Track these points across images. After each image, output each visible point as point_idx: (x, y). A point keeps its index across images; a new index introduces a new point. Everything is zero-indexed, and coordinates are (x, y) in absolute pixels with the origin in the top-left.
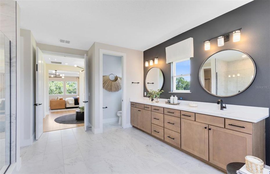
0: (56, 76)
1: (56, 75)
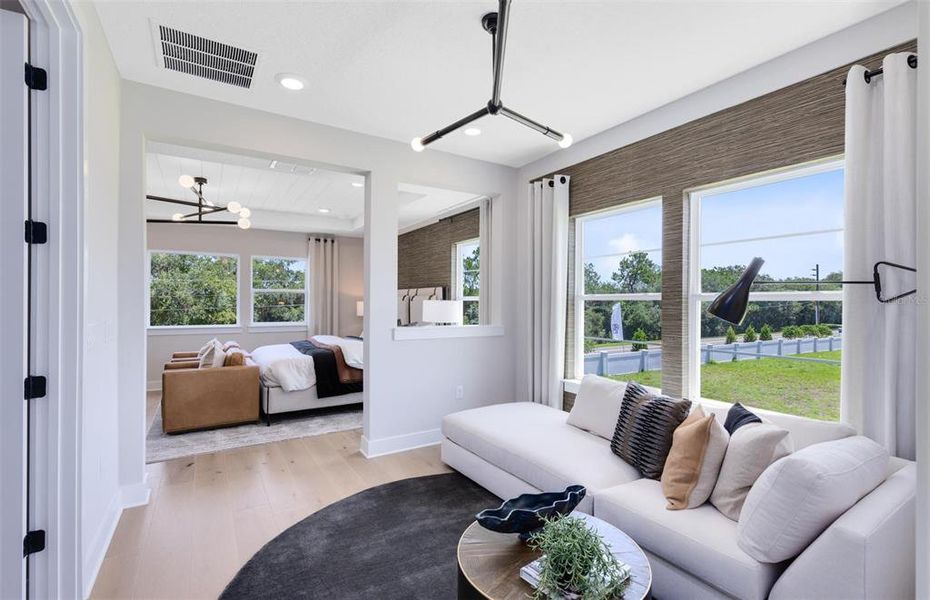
0: (200, 214)
1: (200, 205)
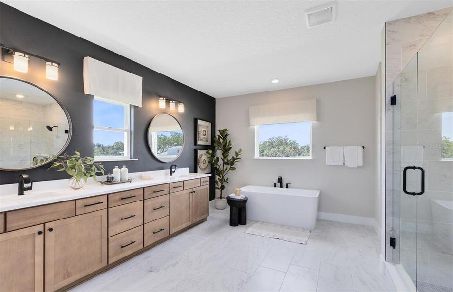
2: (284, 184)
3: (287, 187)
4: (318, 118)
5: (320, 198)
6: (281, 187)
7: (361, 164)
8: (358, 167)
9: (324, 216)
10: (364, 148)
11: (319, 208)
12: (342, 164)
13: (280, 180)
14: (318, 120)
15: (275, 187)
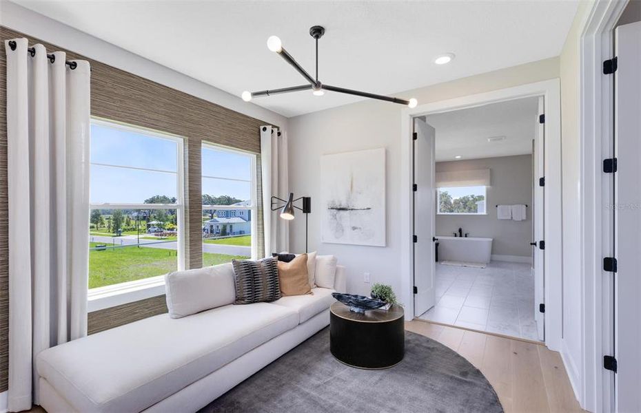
2: (463, 234)
3: (466, 236)
4: (491, 184)
5: (493, 242)
6: (461, 236)
7: (524, 218)
8: (523, 220)
9: (496, 257)
10: (527, 206)
11: (493, 252)
12: (510, 218)
13: (460, 230)
14: (491, 185)
15: (456, 236)
